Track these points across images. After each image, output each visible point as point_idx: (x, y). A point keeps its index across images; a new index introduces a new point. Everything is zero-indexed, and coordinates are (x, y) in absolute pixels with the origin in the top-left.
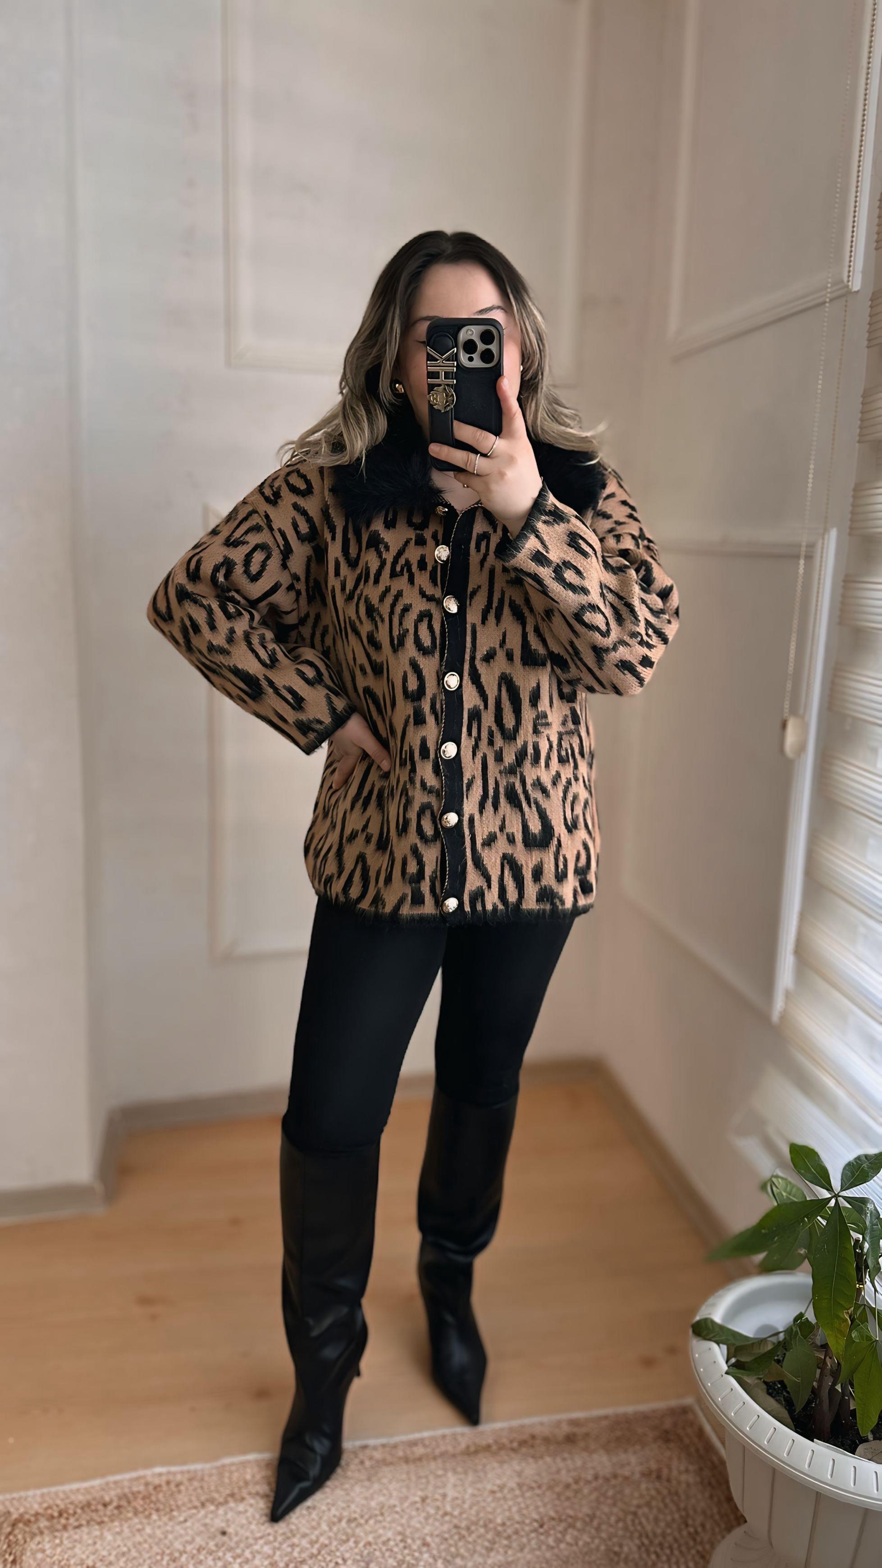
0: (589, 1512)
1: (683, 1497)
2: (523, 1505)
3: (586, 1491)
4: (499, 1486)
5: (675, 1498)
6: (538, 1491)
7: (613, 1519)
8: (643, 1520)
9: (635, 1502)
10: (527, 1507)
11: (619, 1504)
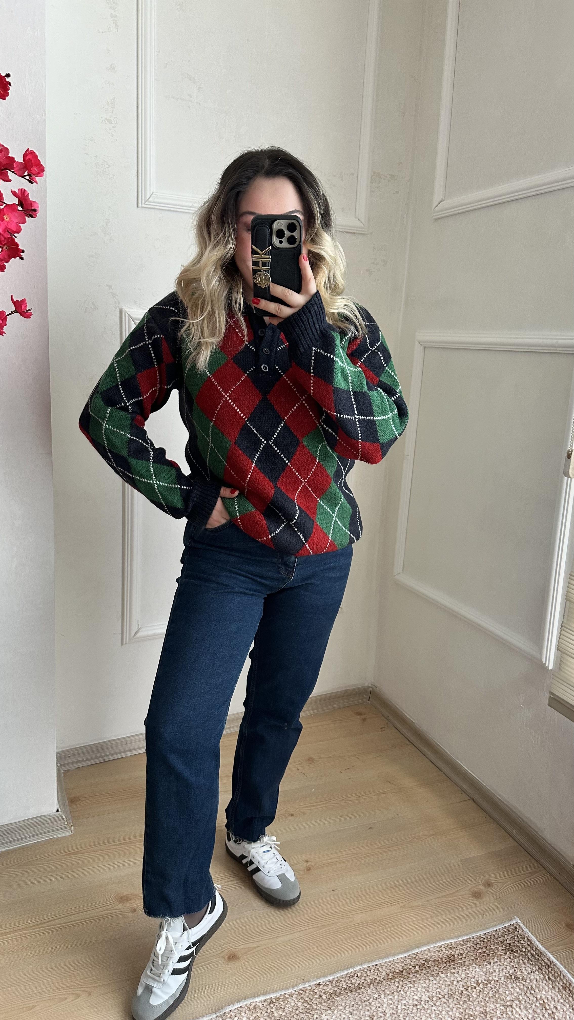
0: (481, 1009)
1: (537, 990)
2: (438, 1012)
3: (474, 995)
4: (417, 1000)
5: (533, 992)
6: (443, 1000)
7: (498, 1012)
8: (518, 1009)
9: (508, 999)
10: (442, 1012)
11: (499, 1000)
